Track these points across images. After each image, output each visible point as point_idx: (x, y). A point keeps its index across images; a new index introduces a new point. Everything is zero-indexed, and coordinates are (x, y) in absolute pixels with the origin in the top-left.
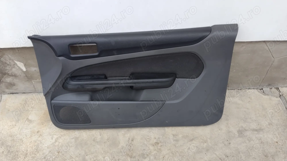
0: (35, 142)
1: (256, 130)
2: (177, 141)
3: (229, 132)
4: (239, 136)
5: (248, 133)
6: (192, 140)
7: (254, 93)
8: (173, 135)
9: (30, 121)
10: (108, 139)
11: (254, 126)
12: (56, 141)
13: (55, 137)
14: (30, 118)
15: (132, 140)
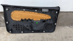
0: (5, 40)
1: (70, 37)
2: (48, 40)
3: (62, 37)
4: (65, 39)
5: (67, 38)
6: (52, 40)
7: (67, 27)
8: (46, 38)
9: (4, 34)
10: (27, 40)
11: (69, 36)
12: (11, 40)
13: (11, 39)
14: (4, 33)
15: (34, 40)
